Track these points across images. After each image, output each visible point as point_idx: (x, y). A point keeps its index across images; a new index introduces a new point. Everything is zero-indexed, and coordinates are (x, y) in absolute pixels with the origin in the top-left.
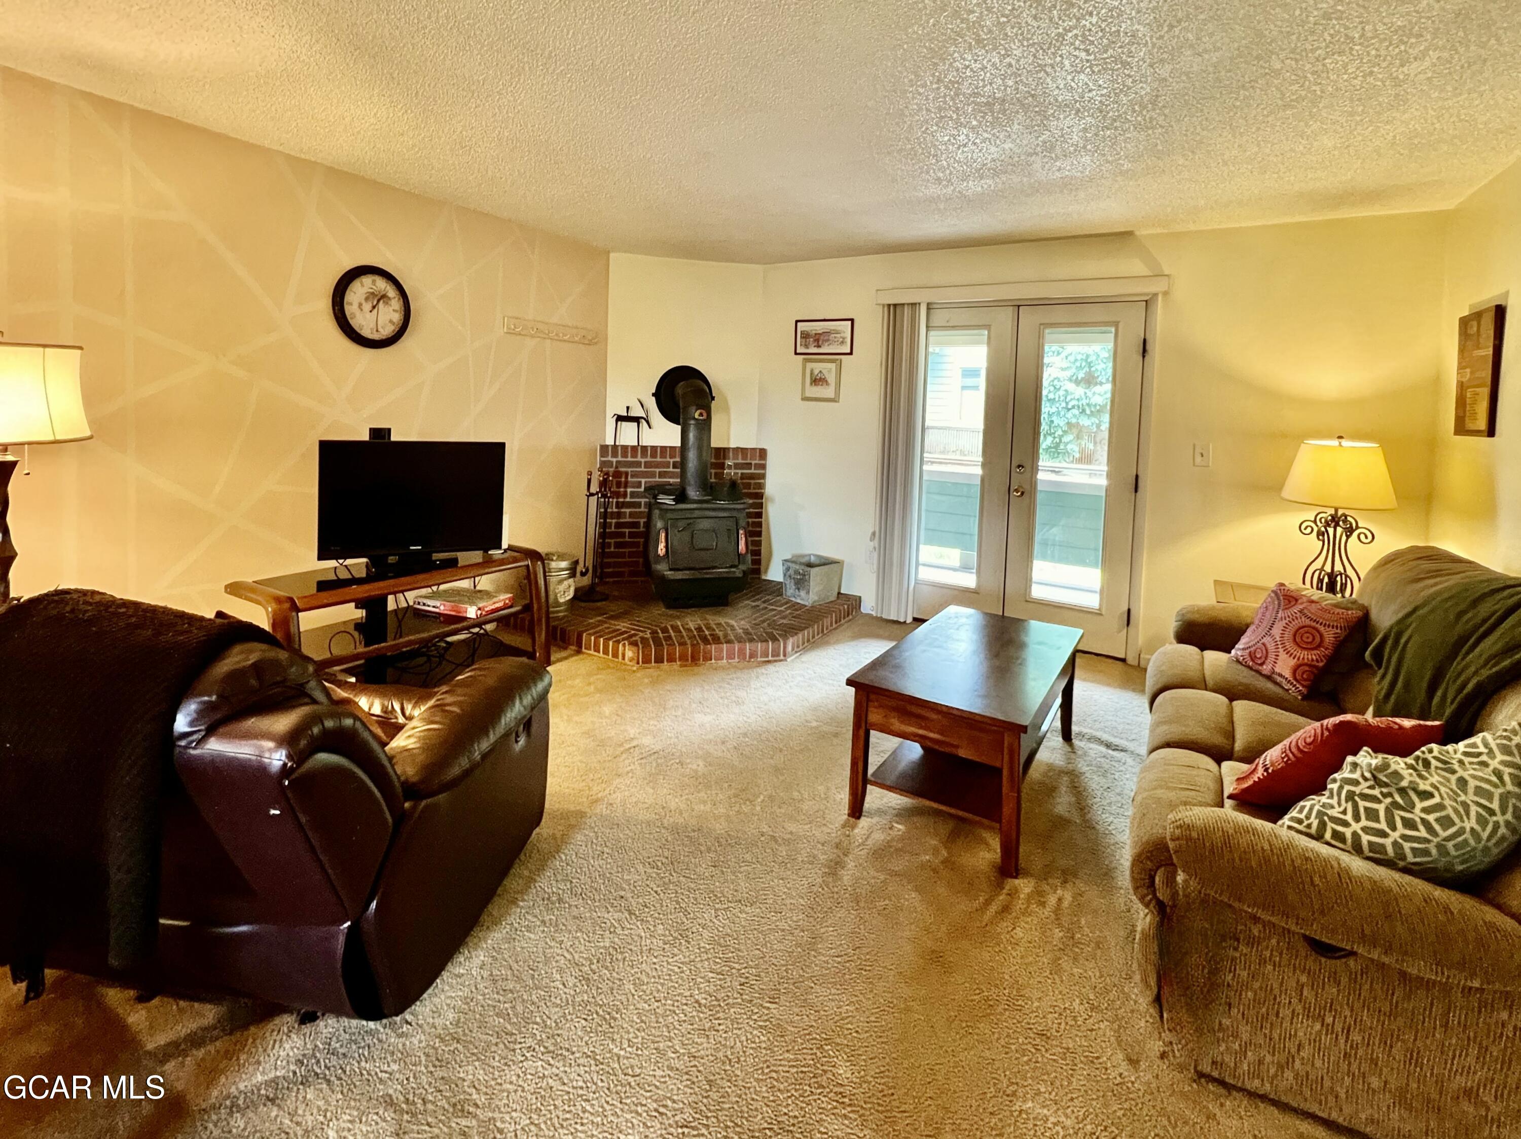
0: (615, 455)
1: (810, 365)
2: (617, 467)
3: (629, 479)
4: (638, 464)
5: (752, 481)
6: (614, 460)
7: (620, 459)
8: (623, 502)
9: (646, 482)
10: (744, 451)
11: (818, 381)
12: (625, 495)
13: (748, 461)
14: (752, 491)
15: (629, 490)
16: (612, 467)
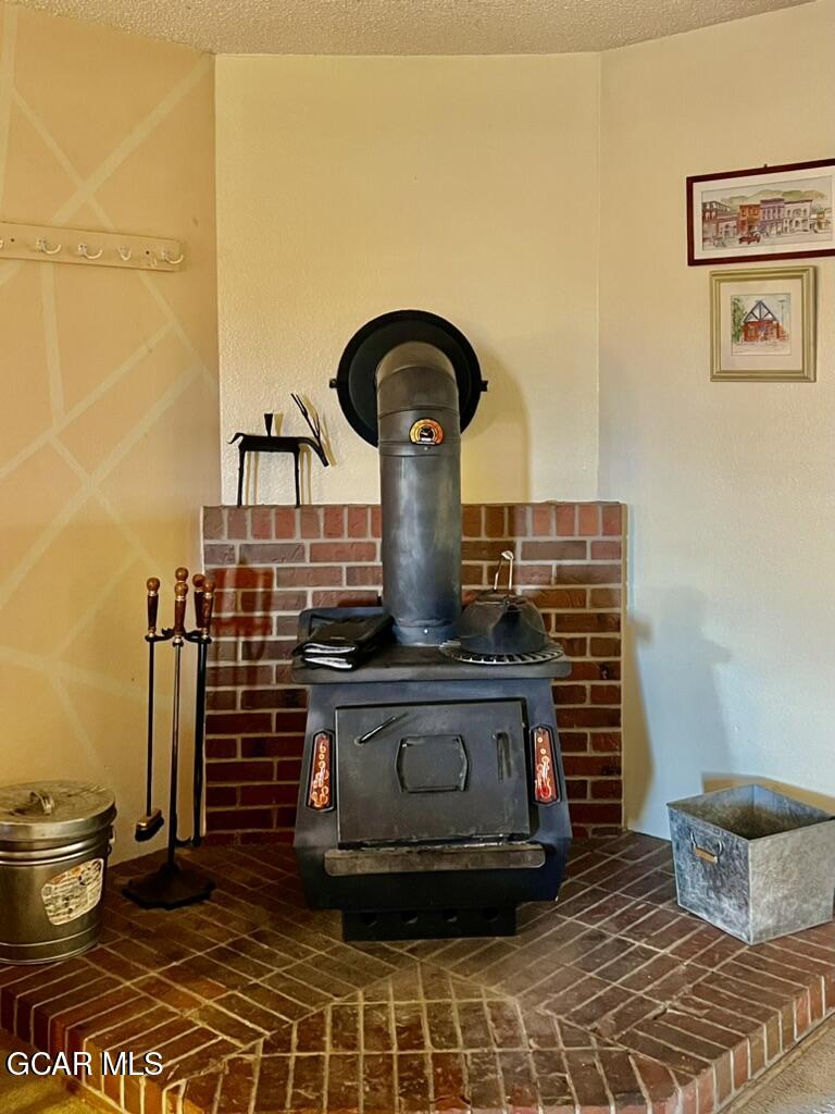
0: (237, 531)
1: (729, 291)
2: (242, 562)
3: (275, 589)
4: (297, 554)
5: (589, 587)
6: (237, 543)
7: (251, 541)
8: (263, 643)
9: (315, 594)
10: (562, 510)
11: (753, 327)
12: (266, 627)
13: (577, 538)
14: (589, 610)
15: (274, 615)
16: (232, 560)
